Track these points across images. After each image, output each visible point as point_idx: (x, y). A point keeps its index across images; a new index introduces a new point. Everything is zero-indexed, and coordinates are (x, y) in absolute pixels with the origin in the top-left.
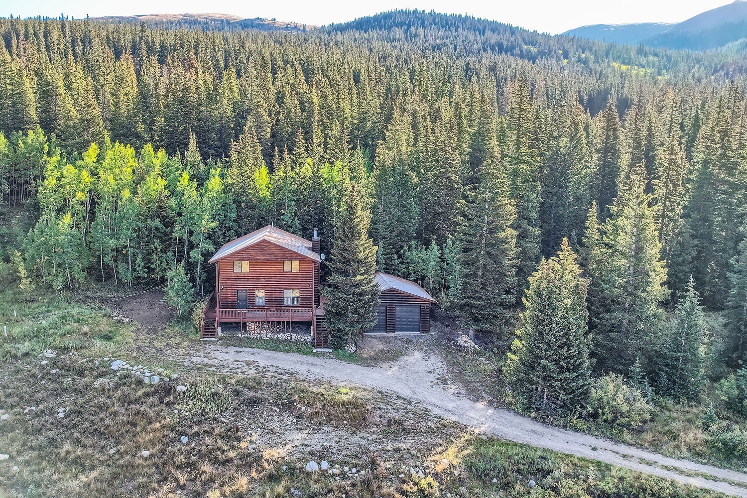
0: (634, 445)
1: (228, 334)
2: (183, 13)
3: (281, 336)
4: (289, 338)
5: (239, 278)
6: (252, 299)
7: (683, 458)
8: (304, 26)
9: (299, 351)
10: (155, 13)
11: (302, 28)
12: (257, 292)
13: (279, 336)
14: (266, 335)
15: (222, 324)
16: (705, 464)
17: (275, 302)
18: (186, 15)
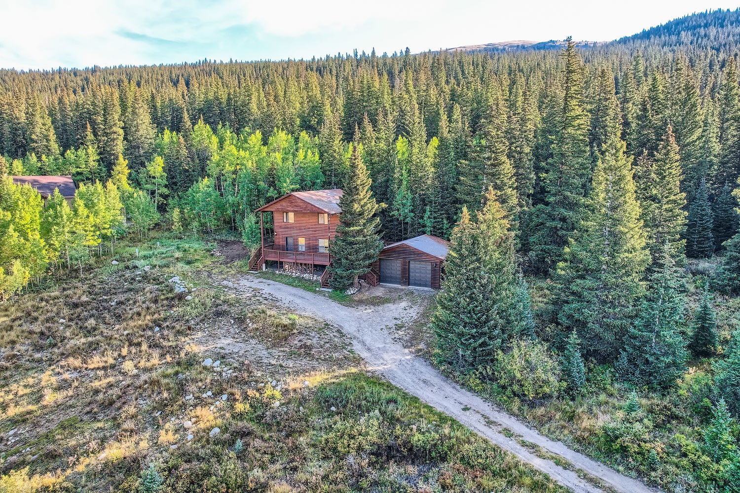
0: (517, 416)
1: (270, 270)
2: (487, 43)
3: (306, 276)
4: (312, 278)
5: (288, 227)
6: (296, 245)
7: (559, 440)
8: (595, 43)
9: (307, 289)
10: (463, 46)
11: (592, 45)
12: (300, 239)
13: (305, 276)
14: (296, 274)
15: (266, 262)
16: (578, 451)
17: (313, 249)
18: (488, 45)
